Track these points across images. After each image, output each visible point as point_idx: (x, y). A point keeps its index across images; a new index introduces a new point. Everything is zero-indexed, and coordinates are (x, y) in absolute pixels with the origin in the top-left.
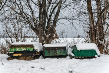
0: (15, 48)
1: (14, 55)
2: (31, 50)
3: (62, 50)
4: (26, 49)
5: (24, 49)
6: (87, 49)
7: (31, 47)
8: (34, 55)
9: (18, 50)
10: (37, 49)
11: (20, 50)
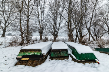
0: (23, 52)
1: (22, 59)
2: (39, 54)
3: (65, 52)
4: (34, 54)
5: (32, 54)
6: (87, 53)
7: (39, 52)
8: (41, 59)
9: (26, 54)
10: (44, 53)
11: (28, 55)
